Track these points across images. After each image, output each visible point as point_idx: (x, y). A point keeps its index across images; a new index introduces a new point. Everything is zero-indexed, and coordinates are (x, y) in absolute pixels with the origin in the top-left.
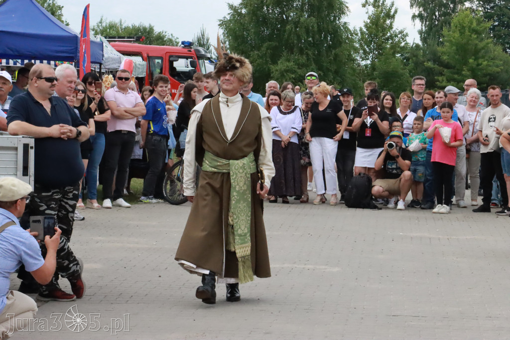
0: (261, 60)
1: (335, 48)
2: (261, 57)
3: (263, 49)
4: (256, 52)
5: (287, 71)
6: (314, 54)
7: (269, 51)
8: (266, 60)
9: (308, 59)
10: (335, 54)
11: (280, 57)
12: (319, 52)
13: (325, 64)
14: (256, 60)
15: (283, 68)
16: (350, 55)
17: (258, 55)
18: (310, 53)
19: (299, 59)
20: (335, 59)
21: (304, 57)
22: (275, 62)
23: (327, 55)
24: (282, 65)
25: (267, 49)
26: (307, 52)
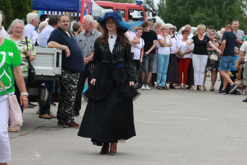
0: (184, 12)
1: (230, 5)
2: (185, 10)
3: (186, 5)
4: (182, 7)
5: (200, 18)
6: (217, 8)
7: (189, 6)
8: (187, 12)
9: (213, 11)
10: (230, 8)
11: (196, 10)
12: (221, 7)
13: (224, 15)
14: (182, 12)
15: (198, 17)
16: (240, 9)
17: (183, 9)
18: (215, 8)
19: (207, 12)
20: (230, 12)
21: (211, 10)
22: (193, 13)
23: (225, 9)
24: (197, 15)
25: (189, 5)
26: (213, 7)
